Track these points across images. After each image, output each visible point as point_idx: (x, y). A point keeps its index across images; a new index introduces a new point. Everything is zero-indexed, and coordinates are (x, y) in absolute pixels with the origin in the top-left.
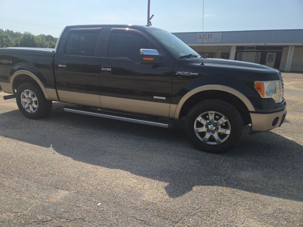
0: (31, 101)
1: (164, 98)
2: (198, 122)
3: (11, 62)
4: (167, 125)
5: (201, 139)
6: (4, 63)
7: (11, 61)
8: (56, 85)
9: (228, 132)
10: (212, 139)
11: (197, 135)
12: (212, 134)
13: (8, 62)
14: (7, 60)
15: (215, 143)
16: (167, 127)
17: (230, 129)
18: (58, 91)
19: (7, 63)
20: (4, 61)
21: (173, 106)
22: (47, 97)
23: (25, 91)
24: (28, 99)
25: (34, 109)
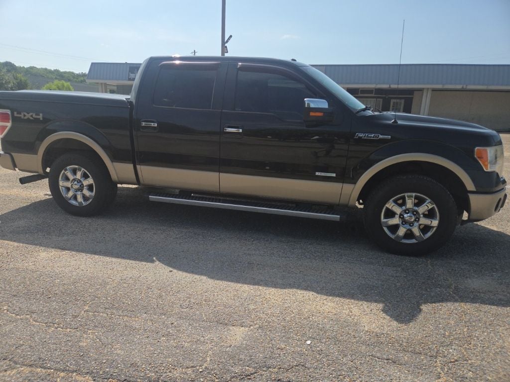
0: (80, 186)
1: (334, 175)
2: (387, 209)
3: (41, 117)
4: (339, 216)
5: (392, 236)
6: (26, 118)
7: (41, 115)
8: (135, 157)
9: (435, 223)
10: (409, 235)
11: (385, 229)
12: (410, 228)
13: (34, 116)
14: (31, 114)
15: (414, 241)
16: (338, 220)
17: (438, 218)
18: (138, 167)
19: (31, 118)
20: (25, 116)
21: (347, 187)
22: (114, 176)
23: (68, 167)
24: (76, 183)
25: (85, 198)
